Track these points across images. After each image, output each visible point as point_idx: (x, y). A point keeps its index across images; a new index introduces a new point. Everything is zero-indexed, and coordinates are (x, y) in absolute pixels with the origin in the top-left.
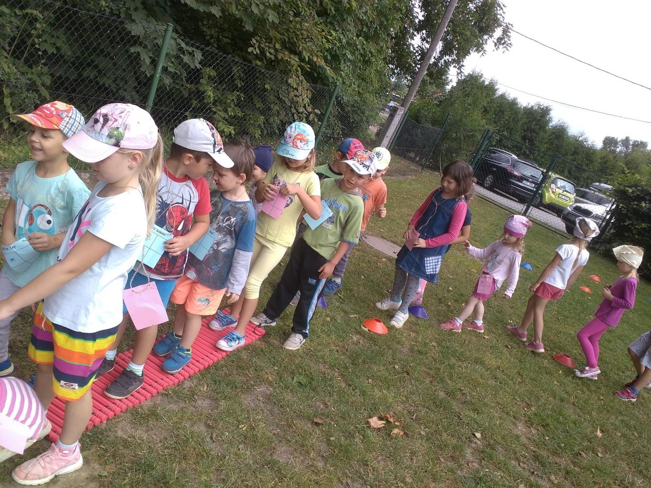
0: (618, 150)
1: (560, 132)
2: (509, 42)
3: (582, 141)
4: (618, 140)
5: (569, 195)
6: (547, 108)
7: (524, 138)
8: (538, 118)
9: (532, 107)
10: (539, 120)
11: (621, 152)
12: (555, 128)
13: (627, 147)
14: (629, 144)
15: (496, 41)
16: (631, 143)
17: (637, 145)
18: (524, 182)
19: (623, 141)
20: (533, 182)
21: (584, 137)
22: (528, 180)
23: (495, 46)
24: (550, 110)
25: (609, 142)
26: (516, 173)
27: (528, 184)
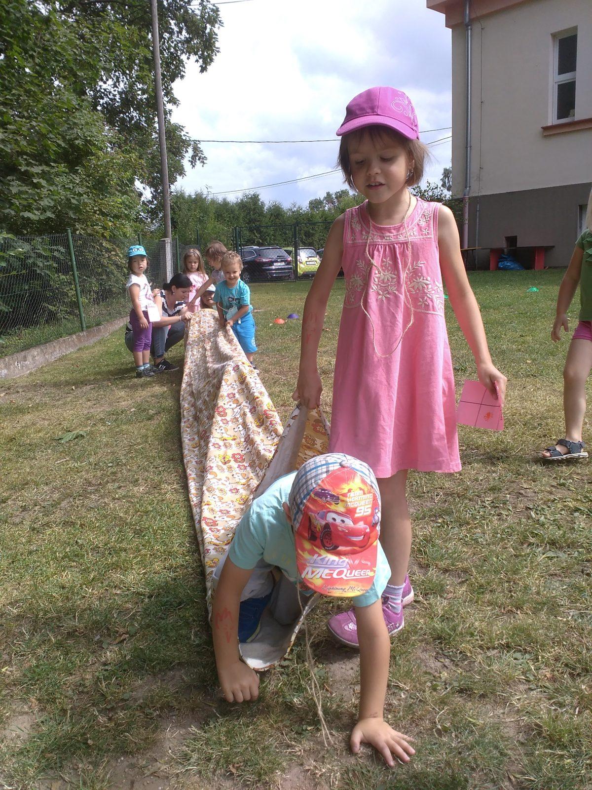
0: (326, 208)
1: (276, 212)
2: (203, 156)
3: (297, 211)
4: (322, 199)
5: (313, 259)
6: (254, 195)
7: (251, 230)
8: (253, 207)
9: (242, 200)
10: (254, 209)
11: (330, 209)
12: (270, 209)
13: (333, 203)
14: (332, 198)
15: (191, 159)
16: (334, 196)
17: (341, 196)
18: (275, 264)
19: (325, 198)
20: (282, 261)
21: (297, 206)
22: (277, 262)
23: (192, 164)
24: (258, 196)
25: (315, 204)
26: (264, 260)
27: (279, 264)
